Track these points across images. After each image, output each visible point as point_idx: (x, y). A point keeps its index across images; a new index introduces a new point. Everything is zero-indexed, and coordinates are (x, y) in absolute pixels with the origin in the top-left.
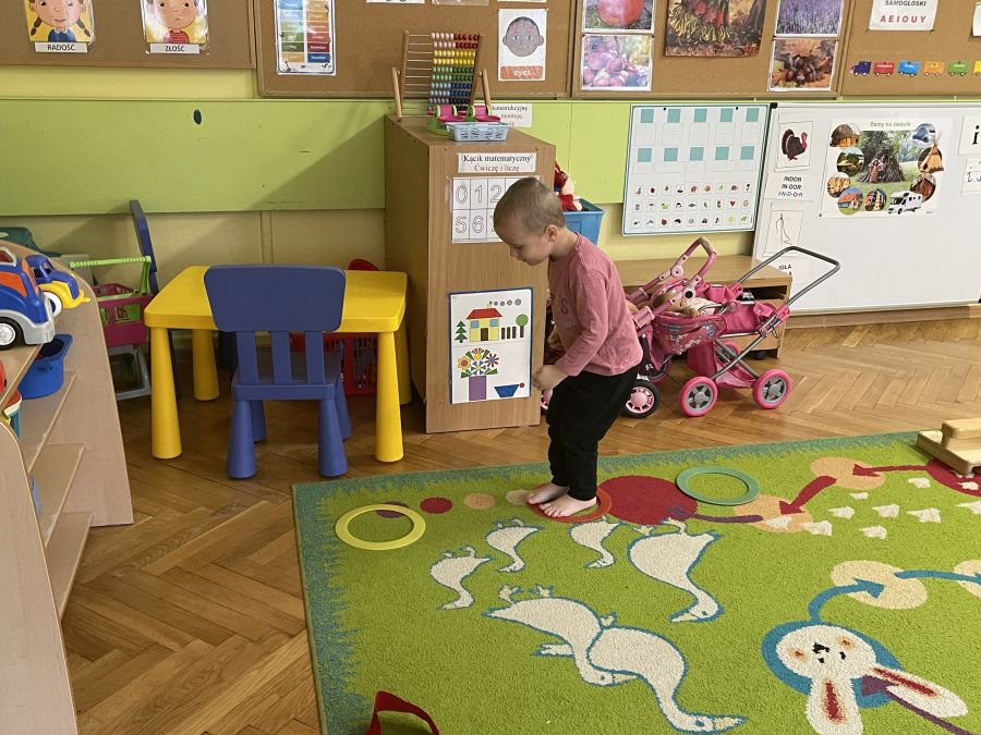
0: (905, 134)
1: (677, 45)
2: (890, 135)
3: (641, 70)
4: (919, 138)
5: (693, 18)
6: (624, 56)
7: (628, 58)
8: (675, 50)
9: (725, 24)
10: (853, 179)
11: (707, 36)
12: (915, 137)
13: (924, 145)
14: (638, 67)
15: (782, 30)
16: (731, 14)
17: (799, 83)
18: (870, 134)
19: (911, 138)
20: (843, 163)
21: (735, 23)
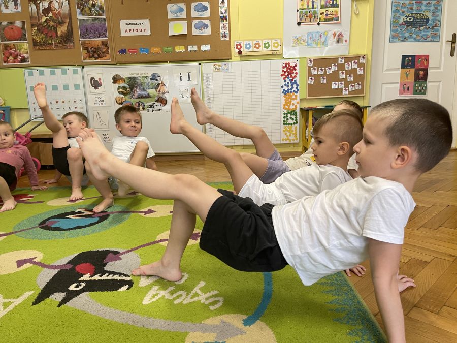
0: (146, 77)
1: (38, 45)
2: (139, 78)
3: (26, 56)
4: (154, 79)
5: (43, 35)
6: (18, 51)
7: (20, 52)
8: (37, 47)
9: (57, 36)
10: (127, 97)
11: (50, 41)
12: (151, 79)
13: (157, 82)
14: (25, 55)
15: (82, 38)
16: (59, 32)
17: (96, 59)
18: (130, 78)
19: (150, 79)
20: (120, 90)
21: (61, 36)
